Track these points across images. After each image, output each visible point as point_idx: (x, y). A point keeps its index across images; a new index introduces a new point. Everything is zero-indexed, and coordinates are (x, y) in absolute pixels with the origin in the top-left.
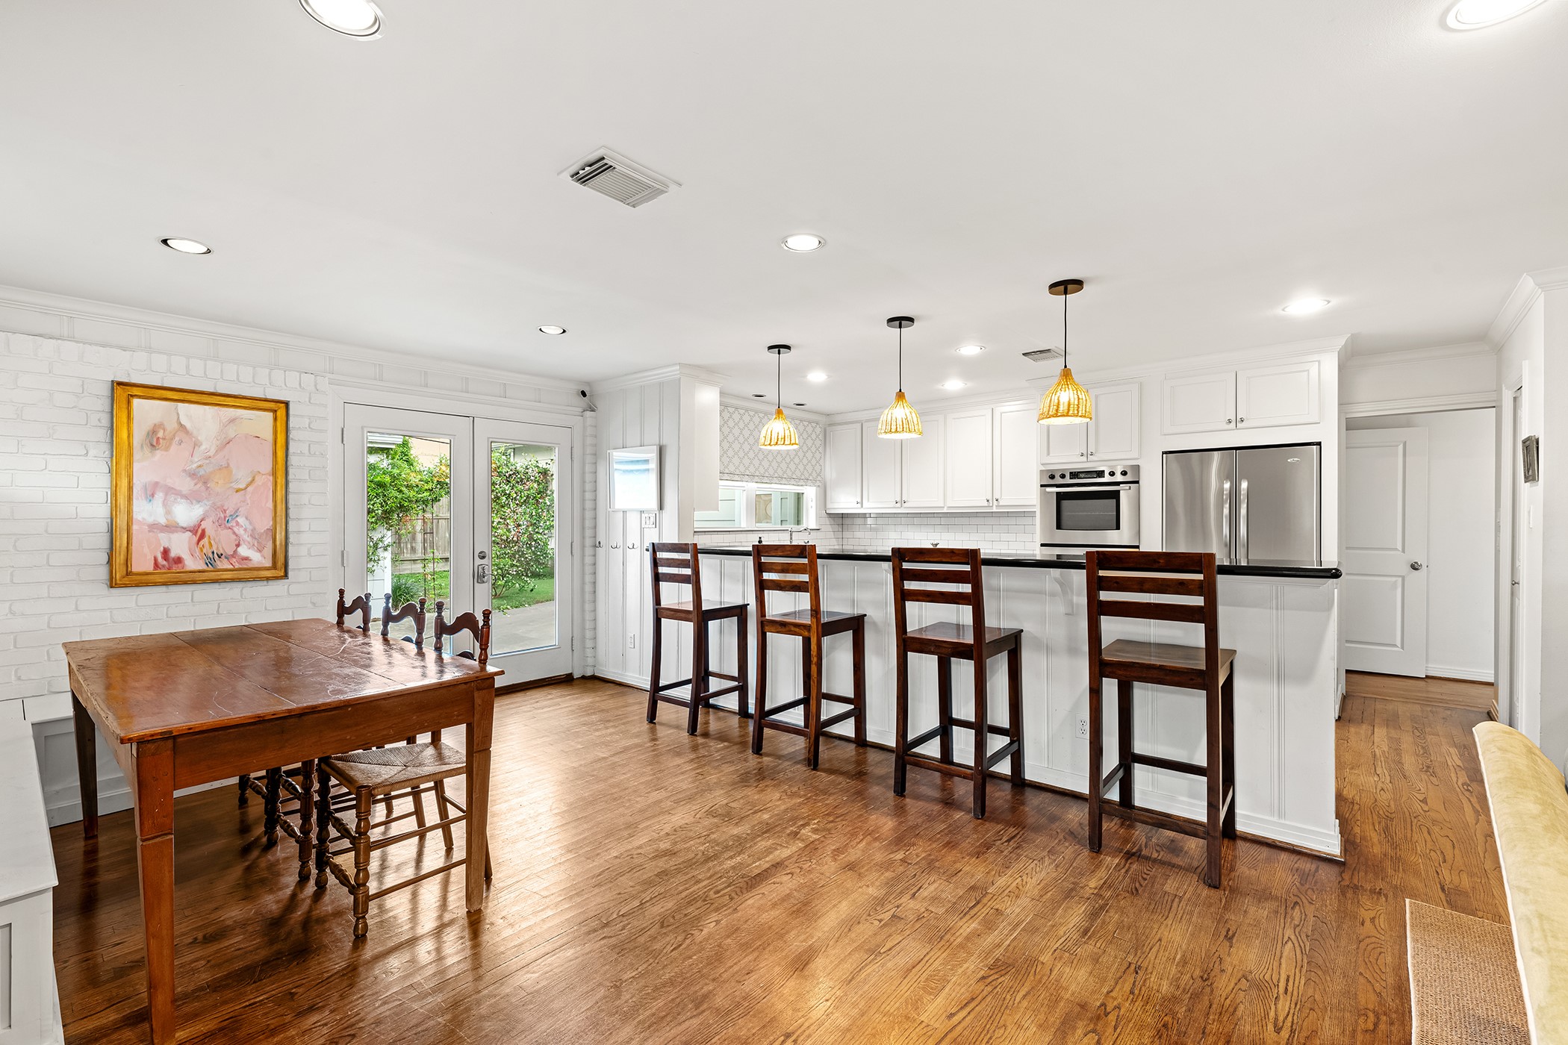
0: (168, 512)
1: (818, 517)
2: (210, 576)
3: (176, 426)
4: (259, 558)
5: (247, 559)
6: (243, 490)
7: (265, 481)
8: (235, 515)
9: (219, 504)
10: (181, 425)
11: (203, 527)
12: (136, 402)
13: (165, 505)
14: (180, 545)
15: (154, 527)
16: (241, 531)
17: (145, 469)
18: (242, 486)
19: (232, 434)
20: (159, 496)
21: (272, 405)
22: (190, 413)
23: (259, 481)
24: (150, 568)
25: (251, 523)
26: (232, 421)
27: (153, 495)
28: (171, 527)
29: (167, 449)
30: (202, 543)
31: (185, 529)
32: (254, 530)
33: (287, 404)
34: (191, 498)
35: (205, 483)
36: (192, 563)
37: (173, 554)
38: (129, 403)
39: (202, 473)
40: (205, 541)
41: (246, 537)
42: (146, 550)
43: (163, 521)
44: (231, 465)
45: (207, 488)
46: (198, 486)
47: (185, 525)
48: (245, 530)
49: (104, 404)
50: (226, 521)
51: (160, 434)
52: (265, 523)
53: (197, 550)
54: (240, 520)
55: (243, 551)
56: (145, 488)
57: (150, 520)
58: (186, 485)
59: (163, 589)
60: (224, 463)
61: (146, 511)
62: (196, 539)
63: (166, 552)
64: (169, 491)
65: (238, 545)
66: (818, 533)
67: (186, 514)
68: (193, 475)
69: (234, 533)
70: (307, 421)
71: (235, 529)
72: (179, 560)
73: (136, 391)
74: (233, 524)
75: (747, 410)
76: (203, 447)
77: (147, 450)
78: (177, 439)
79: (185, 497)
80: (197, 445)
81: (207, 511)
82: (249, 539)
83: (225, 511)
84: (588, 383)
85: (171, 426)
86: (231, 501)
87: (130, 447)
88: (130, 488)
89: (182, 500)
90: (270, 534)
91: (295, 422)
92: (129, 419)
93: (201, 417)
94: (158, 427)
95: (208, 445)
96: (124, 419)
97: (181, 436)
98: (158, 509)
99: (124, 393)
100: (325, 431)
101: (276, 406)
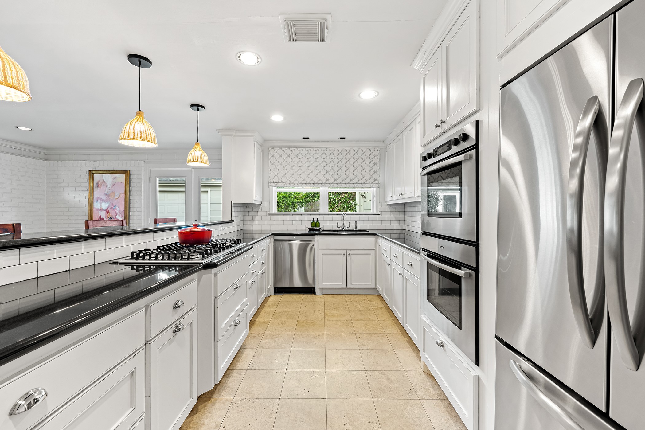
0: (101, 205)
3: (102, 181)
6: (117, 199)
7: (123, 196)
8: (115, 206)
9: (112, 203)
10: (104, 180)
11: (108, 210)
12: (94, 175)
13: (100, 204)
14: (103, 215)
15: (98, 210)
16: (117, 211)
17: (96, 193)
18: (117, 198)
19: (115, 182)
20: (99, 201)
21: (124, 172)
22: (105, 177)
23: (121, 196)
25: (119, 209)
26: (115, 178)
27: (97, 201)
28: (101, 210)
29: (100, 188)
30: (108, 214)
31: (104, 210)
32: (120, 211)
33: (130, 171)
34: (106, 201)
35: (109, 197)
37: (102, 217)
39: (108, 194)
40: (109, 214)
41: (118, 213)
42: (96, 216)
43: (100, 208)
44: (115, 192)
45: (109, 198)
46: (108, 197)
47: (104, 209)
48: (118, 211)
49: (88, 177)
50: (113, 208)
51: (99, 184)
52: (123, 209)
53: (107, 216)
54: (117, 208)
55: (117, 217)
56: (96, 199)
57: (97, 208)
58: (104, 198)
60: (113, 191)
61: (96, 205)
62: (107, 213)
63: (100, 217)
64: (101, 199)
65: (116, 215)
67: (105, 206)
68: (106, 195)
69: (115, 212)
70: (136, 176)
71: (116, 210)
72: (103, 219)
73: (94, 172)
76: (108, 186)
77: (96, 188)
78: (103, 185)
79: (104, 201)
80: (107, 186)
81: (109, 205)
82: (119, 213)
83: (113, 205)
85: (101, 181)
86: (115, 202)
87: (93, 188)
88: (93, 199)
89: (104, 202)
90: (124, 212)
91: (132, 177)
92: (93, 180)
93: (108, 178)
94: (99, 181)
95: (109, 186)
96: (91, 180)
97: (103, 184)
98: (99, 205)
99: (91, 173)
100: (142, 179)
101: (126, 173)
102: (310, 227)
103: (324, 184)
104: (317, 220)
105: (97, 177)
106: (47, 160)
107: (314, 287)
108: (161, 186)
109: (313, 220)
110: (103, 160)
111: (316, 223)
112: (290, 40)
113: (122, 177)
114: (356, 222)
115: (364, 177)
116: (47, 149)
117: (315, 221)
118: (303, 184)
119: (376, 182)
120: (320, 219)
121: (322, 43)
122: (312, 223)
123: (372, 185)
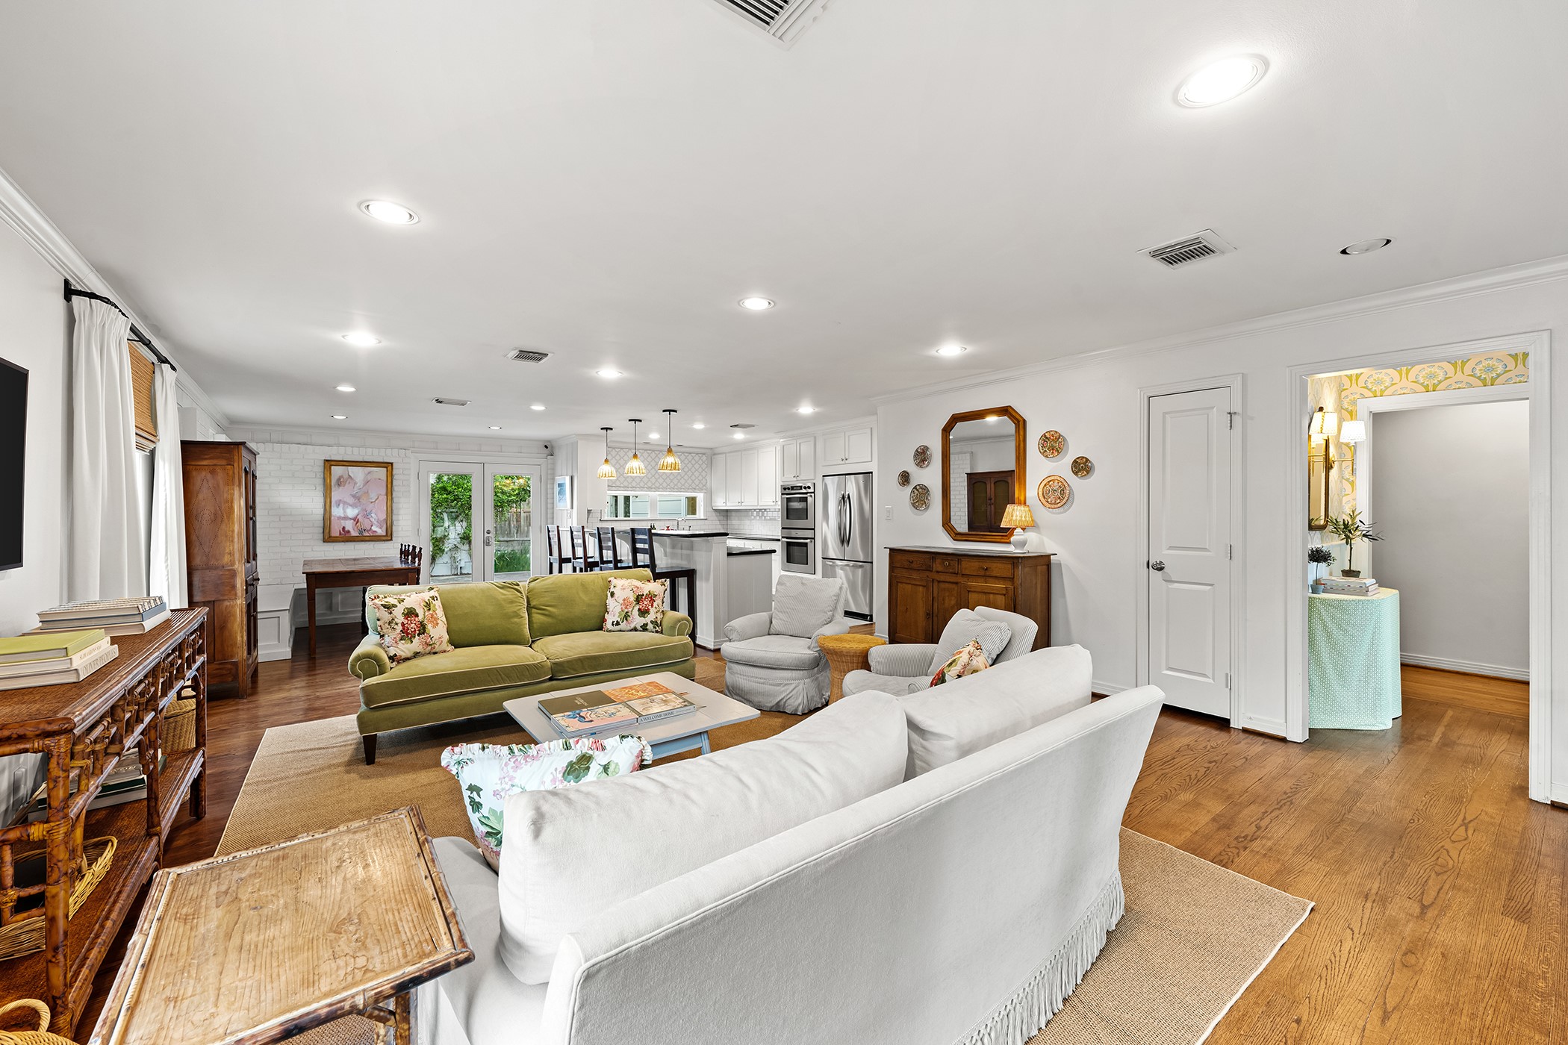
0: (345, 512)
1: (705, 512)
2: (360, 539)
3: (348, 476)
4: (380, 532)
5: (375, 531)
7: (383, 498)
8: (371, 513)
9: (364, 508)
10: (350, 476)
11: (358, 518)
12: (333, 467)
13: (343, 509)
14: (349, 525)
15: (339, 518)
16: (373, 520)
17: (336, 494)
18: (374, 501)
19: (369, 478)
20: (341, 505)
21: (386, 465)
22: (353, 471)
23: (381, 498)
24: (338, 535)
25: (377, 517)
26: (369, 473)
27: (339, 505)
28: (346, 518)
29: (344, 486)
30: (357, 525)
31: (351, 519)
32: (378, 519)
33: (392, 464)
34: (353, 506)
35: (359, 500)
36: (354, 533)
37: (346, 529)
38: (330, 468)
39: (357, 495)
40: (359, 524)
42: (336, 527)
43: (343, 516)
44: (369, 492)
45: (359, 502)
46: (356, 500)
47: (351, 517)
48: (375, 519)
49: (321, 469)
50: (367, 516)
51: (342, 480)
52: (383, 516)
53: (356, 528)
54: (373, 515)
55: (374, 528)
56: (336, 502)
57: (338, 515)
58: (351, 500)
59: (343, 543)
60: (366, 491)
61: (337, 512)
62: (355, 523)
63: (344, 528)
64: (345, 503)
65: (372, 526)
66: (706, 521)
67: (351, 512)
68: (354, 496)
69: (371, 521)
70: (399, 471)
71: (371, 519)
72: (349, 532)
73: (333, 463)
74: (370, 517)
75: (654, 451)
76: (358, 485)
77: (337, 487)
78: (348, 482)
80: (355, 483)
81: (359, 512)
82: (376, 523)
83: (367, 511)
84: (549, 441)
85: (346, 476)
86: (370, 507)
87: (331, 486)
88: (331, 503)
89: (350, 507)
90: (385, 520)
91: (396, 471)
92: (331, 474)
93: (357, 473)
94: (341, 477)
95: (360, 484)
96: (328, 475)
97: (349, 480)
98: (342, 511)
99: (329, 463)
100: (409, 475)
101: (388, 466)
105: (337, 471)
110: (339, 445)
113: (381, 472)
119: (704, 488)
123: (700, 490)
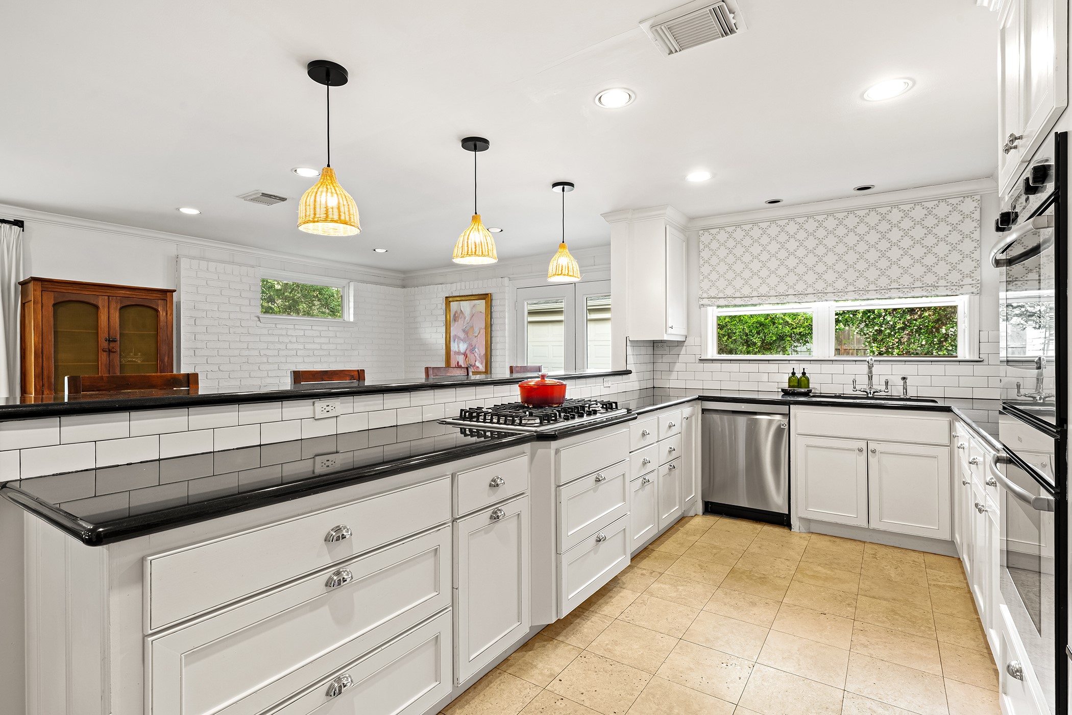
0: (458, 347)
3: (460, 311)
4: (482, 367)
5: (478, 367)
6: (477, 336)
7: (483, 331)
8: (475, 348)
9: (471, 343)
10: (461, 311)
11: (466, 353)
12: (451, 303)
13: (458, 344)
14: (461, 360)
15: (455, 353)
16: (476, 355)
17: (455, 330)
19: (474, 312)
20: (456, 340)
22: (464, 305)
23: (481, 332)
25: (479, 351)
26: (474, 306)
28: (459, 353)
29: (458, 321)
30: (466, 360)
31: (462, 354)
32: (480, 354)
33: (491, 295)
34: (464, 341)
35: (467, 334)
37: (459, 364)
38: (449, 304)
39: (466, 330)
42: (453, 362)
43: (457, 350)
44: (474, 326)
45: (468, 336)
47: (462, 352)
48: (478, 354)
49: (444, 306)
50: (472, 350)
51: (456, 316)
52: (483, 352)
53: (465, 363)
54: (476, 350)
55: (478, 364)
56: (453, 337)
57: (454, 350)
58: (462, 335)
60: (472, 325)
61: (454, 347)
62: (465, 358)
63: (458, 363)
64: (459, 338)
65: (475, 361)
67: (463, 347)
68: (464, 331)
70: (499, 301)
73: (451, 299)
74: (474, 352)
77: (454, 322)
78: (460, 317)
79: (462, 340)
80: (465, 318)
81: (467, 346)
82: (478, 358)
83: (472, 346)
86: (474, 342)
87: (450, 322)
88: (450, 338)
89: (461, 342)
90: (485, 356)
91: (494, 303)
92: (450, 310)
93: (466, 306)
94: (456, 312)
95: (468, 318)
96: (448, 311)
97: (461, 315)
98: (457, 346)
99: (448, 301)
100: (505, 305)
101: (485, 297)
102: (786, 386)
103: (820, 295)
104: (804, 374)
105: (454, 305)
106: (404, 287)
107: (787, 513)
108: (531, 313)
109: (793, 374)
110: (461, 281)
111: (799, 380)
112: (671, 52)
113: (482, 303)
114: (904, 378)
115: (929, 270)
116: (404, 272)
117: (799, 375)
118: (771, 298)
119: (968, 281)
120: (810, 369)
121: (730, 36)
122: (790, 379)
123: (955, 289)
